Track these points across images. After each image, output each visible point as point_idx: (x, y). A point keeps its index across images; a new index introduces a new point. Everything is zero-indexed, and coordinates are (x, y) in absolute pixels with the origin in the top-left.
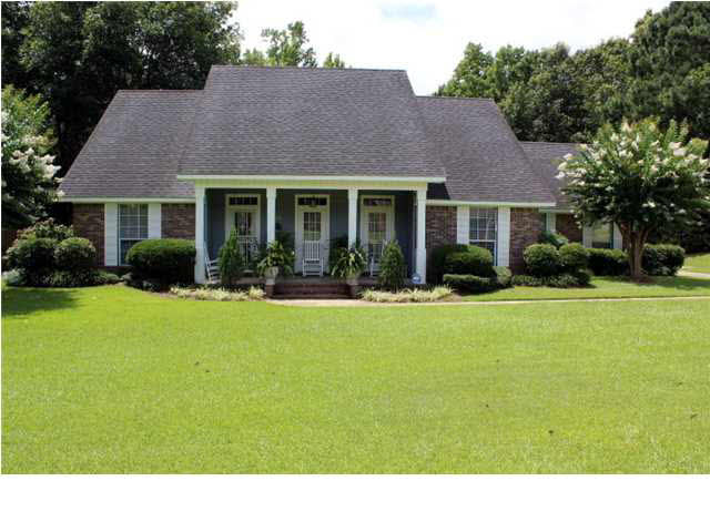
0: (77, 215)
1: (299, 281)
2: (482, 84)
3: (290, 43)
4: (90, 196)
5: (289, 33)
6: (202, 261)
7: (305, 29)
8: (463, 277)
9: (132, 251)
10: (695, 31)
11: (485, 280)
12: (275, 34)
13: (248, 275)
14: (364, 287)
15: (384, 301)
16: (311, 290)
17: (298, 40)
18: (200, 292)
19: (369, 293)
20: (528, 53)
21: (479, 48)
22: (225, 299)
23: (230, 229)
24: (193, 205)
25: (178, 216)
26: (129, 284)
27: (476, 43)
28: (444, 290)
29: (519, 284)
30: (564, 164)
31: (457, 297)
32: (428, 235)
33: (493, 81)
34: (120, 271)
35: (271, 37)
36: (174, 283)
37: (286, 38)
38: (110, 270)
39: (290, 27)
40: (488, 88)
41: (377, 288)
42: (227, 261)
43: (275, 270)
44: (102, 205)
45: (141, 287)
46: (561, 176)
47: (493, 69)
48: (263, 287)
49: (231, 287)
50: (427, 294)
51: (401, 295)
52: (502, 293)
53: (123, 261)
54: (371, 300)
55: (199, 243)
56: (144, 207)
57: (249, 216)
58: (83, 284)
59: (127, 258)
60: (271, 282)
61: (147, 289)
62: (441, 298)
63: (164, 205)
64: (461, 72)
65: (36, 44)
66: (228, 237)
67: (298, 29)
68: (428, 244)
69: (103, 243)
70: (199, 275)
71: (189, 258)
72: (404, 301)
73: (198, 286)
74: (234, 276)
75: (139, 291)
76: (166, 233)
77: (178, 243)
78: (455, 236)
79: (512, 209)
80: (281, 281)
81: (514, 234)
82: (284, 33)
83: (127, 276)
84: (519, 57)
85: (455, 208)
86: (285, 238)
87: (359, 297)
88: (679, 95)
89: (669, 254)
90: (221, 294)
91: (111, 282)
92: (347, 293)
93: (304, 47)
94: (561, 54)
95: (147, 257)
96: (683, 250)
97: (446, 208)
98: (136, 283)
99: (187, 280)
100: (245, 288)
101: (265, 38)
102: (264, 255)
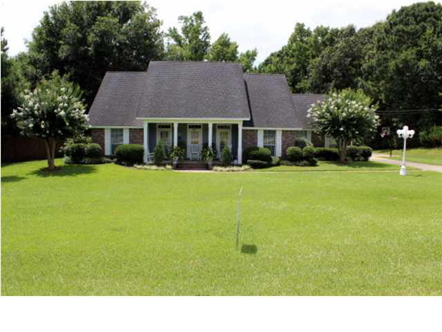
0: (93, 133)
1: (188, 162)
2: (305, 48)
3: (195, 23)
4: (99, 125)
5: (194, 18)
6: (147, 154)
7: (203, 16)
8: (256, 161)
9: (117, 149)
10: (408, 29)
11: (265, 163)
12: (186, 19)
13: (166, 159)
14: (213, 165)
15: (221, 171)
16: (193, 166)
17: (199, 21)
18: (145, 167)
19: (215, 168)
20: (332, 30)
21: (303, 25)
22: (156, 170)
23: (158, 139)
24: (143, 129)
25: (136, 134)
26: (116, 163)
27: (301, 23)
28: (247, 167)
29: (283, 164)
30: (311, 109)
31: (252, 169)
32: (243, 142)
33: (311, 46)
34: (112, 158)
35: (184, 20)
36: (135, 163)
37: (192, 21)
38: (107, 157)
39: (194, 14)
40: (308, 50)
41: (219, 165)
42: (156, 154)
43: (177, 158)
44: (104, 129)
45: (121, 164)
46: (309, 115)
47: (312, 39)
48: (172, 164)
49: (158, 165)
50: (239, 168)
51: (228, 169)
52: (273, 168)
53: (113, 153)
54: (216, 170)
55: (145, 146)
56: (122, 130)
57: (167, 133)
58: (98, 163)
59: (115, 152)
60: (175, 163)
61: (123, 165)
62: (245, 170)
63: (130, 129)
64: (293, 40)
65: (65, 48)
66: (157, 144)
67: (199, 16)
68: (243, 147)
69: (104, 145)
70: (145, 159)
71: (141, 152)
72: (228, 171)
73: (145, 164)
74: (159, 160)
75: (121, 166)
76: (131, 141)
77: (136, 146)
78: (257, 143)
79: (283, 131)
80: (180, 162)
81: (283, 142)
82: (191, 18)
83: (115, 160)
84: (327, 33)
85: (257, 130)
86: (182, 144)
87: (211, 169)
88: (399, 64)
89: (364, 151)
90: (154, 167)
91: (108, 162)
92: (207, 167)
93: (203, 26)
94: (351, 31)
95: (124, 152)
96: (371, 149)
97: (253, 130)
98: (119, 162)
99: (140, 162)
100: (164, 165)
101: (180, 21)
102: (172, 151)
